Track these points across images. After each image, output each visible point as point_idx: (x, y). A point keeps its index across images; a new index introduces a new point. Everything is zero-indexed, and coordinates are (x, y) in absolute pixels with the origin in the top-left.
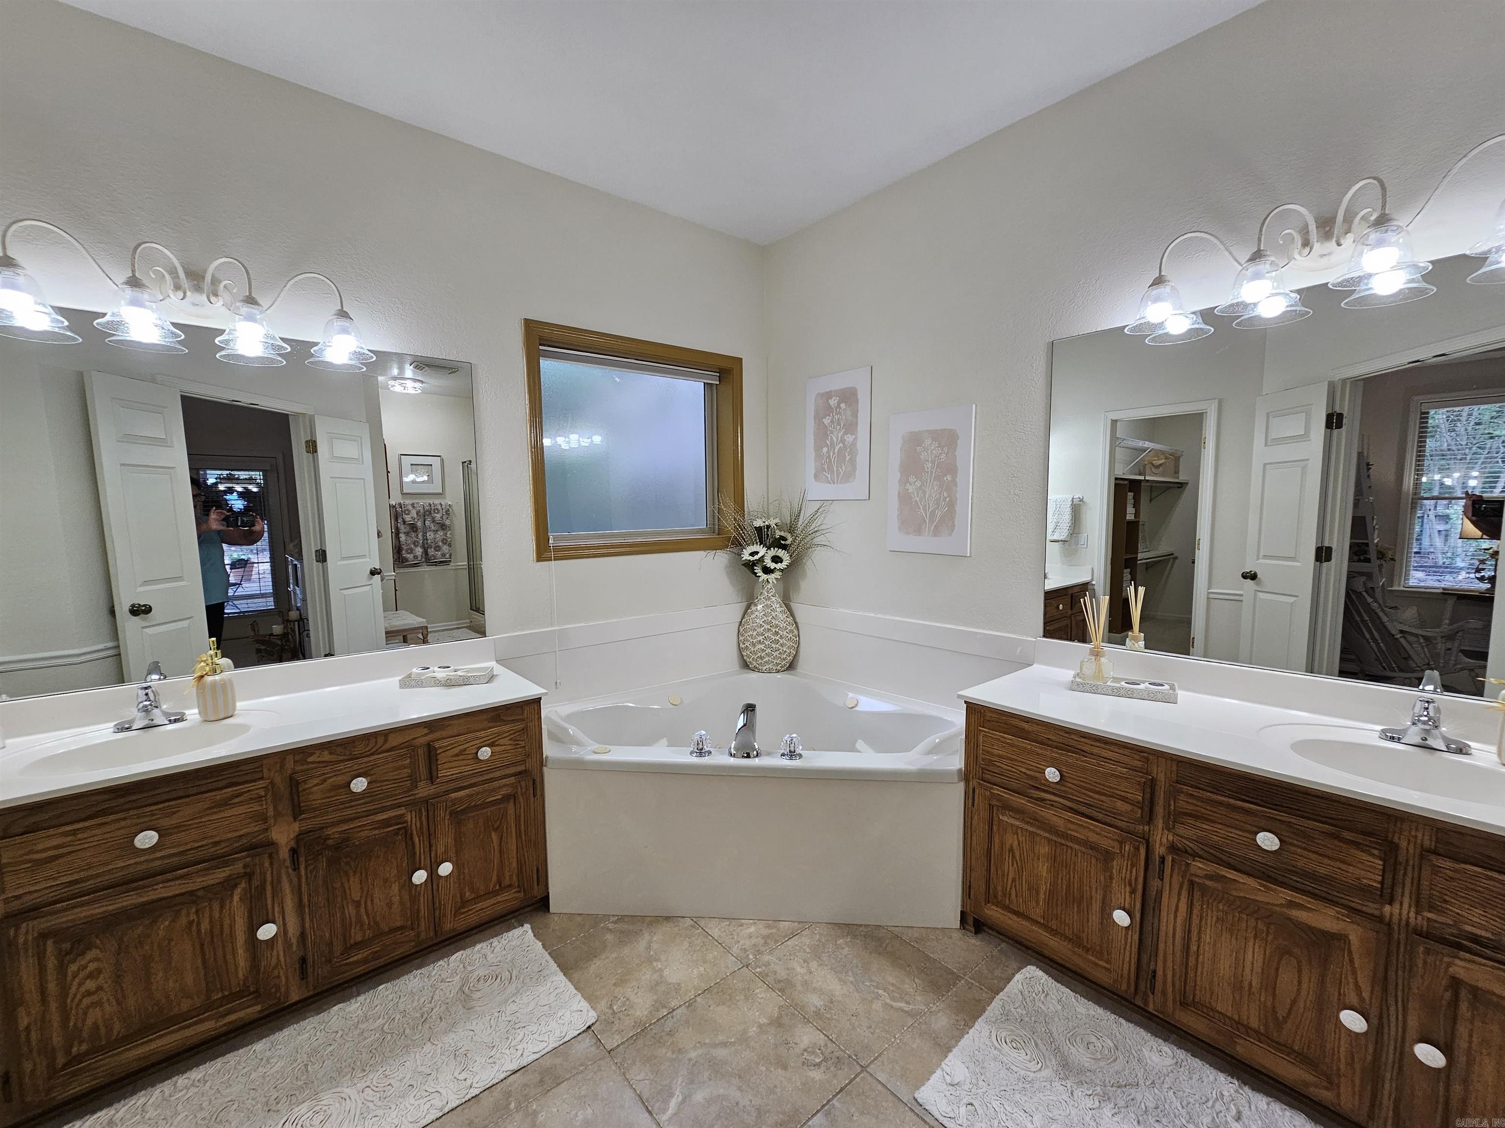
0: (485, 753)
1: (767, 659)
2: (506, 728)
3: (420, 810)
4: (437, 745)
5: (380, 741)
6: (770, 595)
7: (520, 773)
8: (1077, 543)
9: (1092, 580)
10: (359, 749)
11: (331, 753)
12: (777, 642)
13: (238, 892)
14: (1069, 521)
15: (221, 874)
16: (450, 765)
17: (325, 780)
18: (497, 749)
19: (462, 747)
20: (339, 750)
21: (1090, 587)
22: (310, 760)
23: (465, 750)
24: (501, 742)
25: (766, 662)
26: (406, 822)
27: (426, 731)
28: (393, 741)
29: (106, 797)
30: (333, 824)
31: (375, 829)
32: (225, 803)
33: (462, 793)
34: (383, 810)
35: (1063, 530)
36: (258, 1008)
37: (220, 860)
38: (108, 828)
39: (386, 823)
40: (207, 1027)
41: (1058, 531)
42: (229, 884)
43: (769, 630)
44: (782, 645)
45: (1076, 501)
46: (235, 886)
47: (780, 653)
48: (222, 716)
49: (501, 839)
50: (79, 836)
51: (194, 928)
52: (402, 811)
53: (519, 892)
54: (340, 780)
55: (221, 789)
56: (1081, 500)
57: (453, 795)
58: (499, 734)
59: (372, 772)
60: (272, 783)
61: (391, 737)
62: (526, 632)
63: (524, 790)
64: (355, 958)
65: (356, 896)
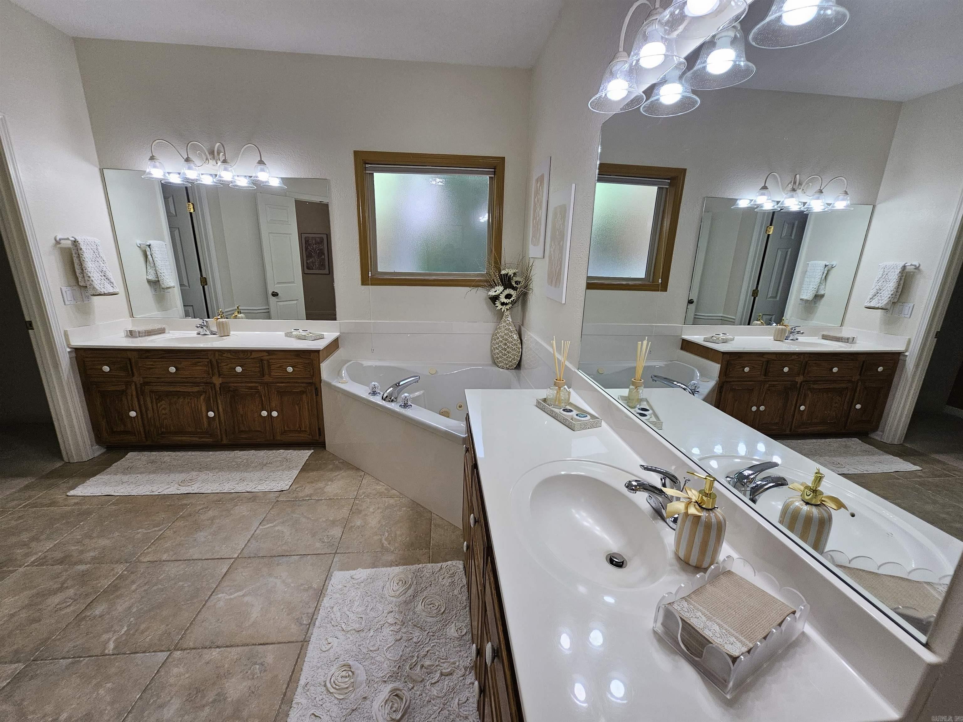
0: (290, 369)
1: (500, 359)
2: (301, 361)
3: (264, 386)
4: (270, 361)
5: (249, 354)
6: (506, 319)
7: (310, 383)
8: (901, 312)
9: (906, 350)
10: (241, 356)
11: (231, 355)
12: (505, 350)
13: (202, 398)
14: (892, 289)
15: (196, 389)
16: (276, 371)
17: (227, 364)
18: (295, 369)
19: (281, 364)
20: (234, 354)
21: (901, 357)
22: (224, 355)
23: (282, 366)
24: (298, 366)
25: (500, 361)
26: (259, 390)
27: (267, 354)
28: (254, 355)
29: (164, 353)
30: (233, 383)
31: (247, 389)
32: (195, 364)
33: (282, 385)
34: (252, 382)
35: (883, 298)
36: (211, 440)
37: (197, 384)
38: (164, 363)
39: (251, 388)
40: (195, 439)
41: (876, 299)
42: (199, 393)
43: (501, 341)
44: (508, 352)
45: (909, 268)
46: (201, 395)
47: (507, 357)
48: (222, 335)
49: (300, 409)
50: (157, 363)
51: (190, 405)
52: (257, 385)
53: (310, 435)
54: (233, 365)
55: (195, 359)
56: (917, 268)
57: (278, 384)
58: (298, 362)
59: (245, 366)
60: (211, 360)
61: (253, 353)
62: (357, 321)
63: (310, 391)
64: (243, 436)
65: (242, 412)
